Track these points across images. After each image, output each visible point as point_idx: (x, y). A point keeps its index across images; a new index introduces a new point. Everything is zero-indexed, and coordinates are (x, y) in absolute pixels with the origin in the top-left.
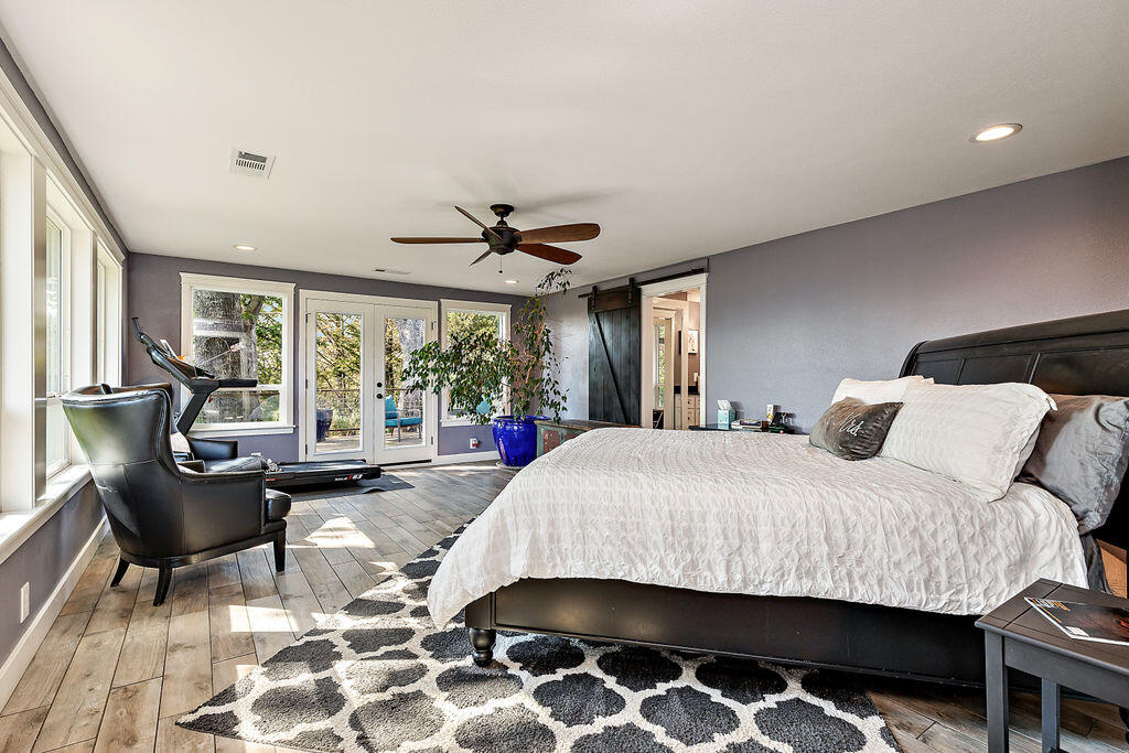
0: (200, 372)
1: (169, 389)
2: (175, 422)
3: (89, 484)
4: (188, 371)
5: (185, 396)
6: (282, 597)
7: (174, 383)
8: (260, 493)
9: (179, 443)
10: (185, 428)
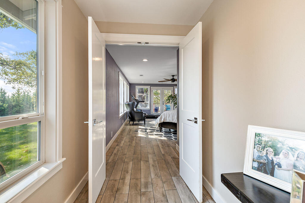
0: (138, 100)
1: (134, 102)
2: (135, 107)
3: (127, 112)
4: (136, 100)
5: (136, 103)
6: (144, 126)
7: (135, 102)
8: (143, 115)
9: (135, 109)
10: (136, 108)
